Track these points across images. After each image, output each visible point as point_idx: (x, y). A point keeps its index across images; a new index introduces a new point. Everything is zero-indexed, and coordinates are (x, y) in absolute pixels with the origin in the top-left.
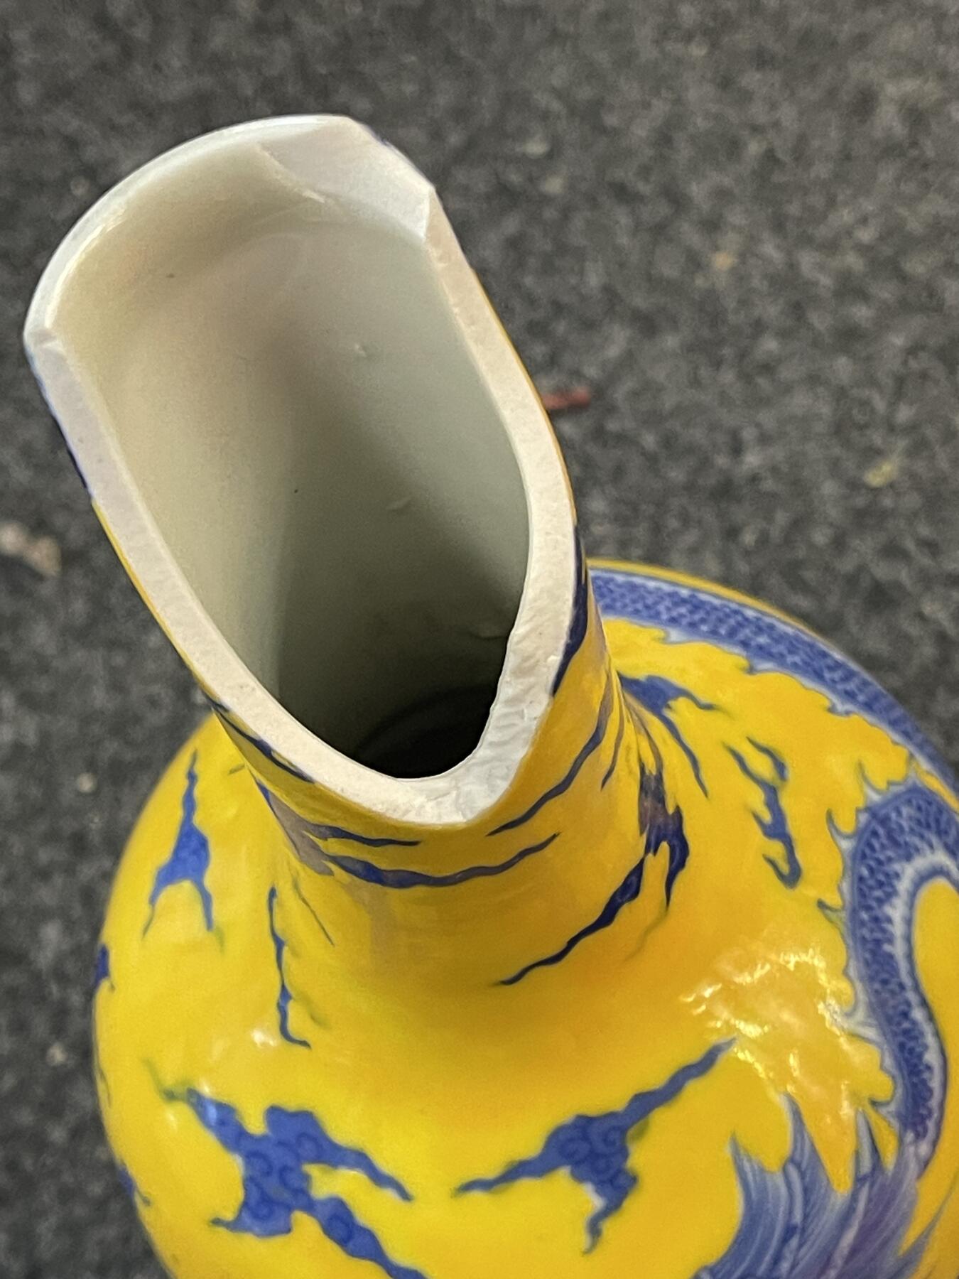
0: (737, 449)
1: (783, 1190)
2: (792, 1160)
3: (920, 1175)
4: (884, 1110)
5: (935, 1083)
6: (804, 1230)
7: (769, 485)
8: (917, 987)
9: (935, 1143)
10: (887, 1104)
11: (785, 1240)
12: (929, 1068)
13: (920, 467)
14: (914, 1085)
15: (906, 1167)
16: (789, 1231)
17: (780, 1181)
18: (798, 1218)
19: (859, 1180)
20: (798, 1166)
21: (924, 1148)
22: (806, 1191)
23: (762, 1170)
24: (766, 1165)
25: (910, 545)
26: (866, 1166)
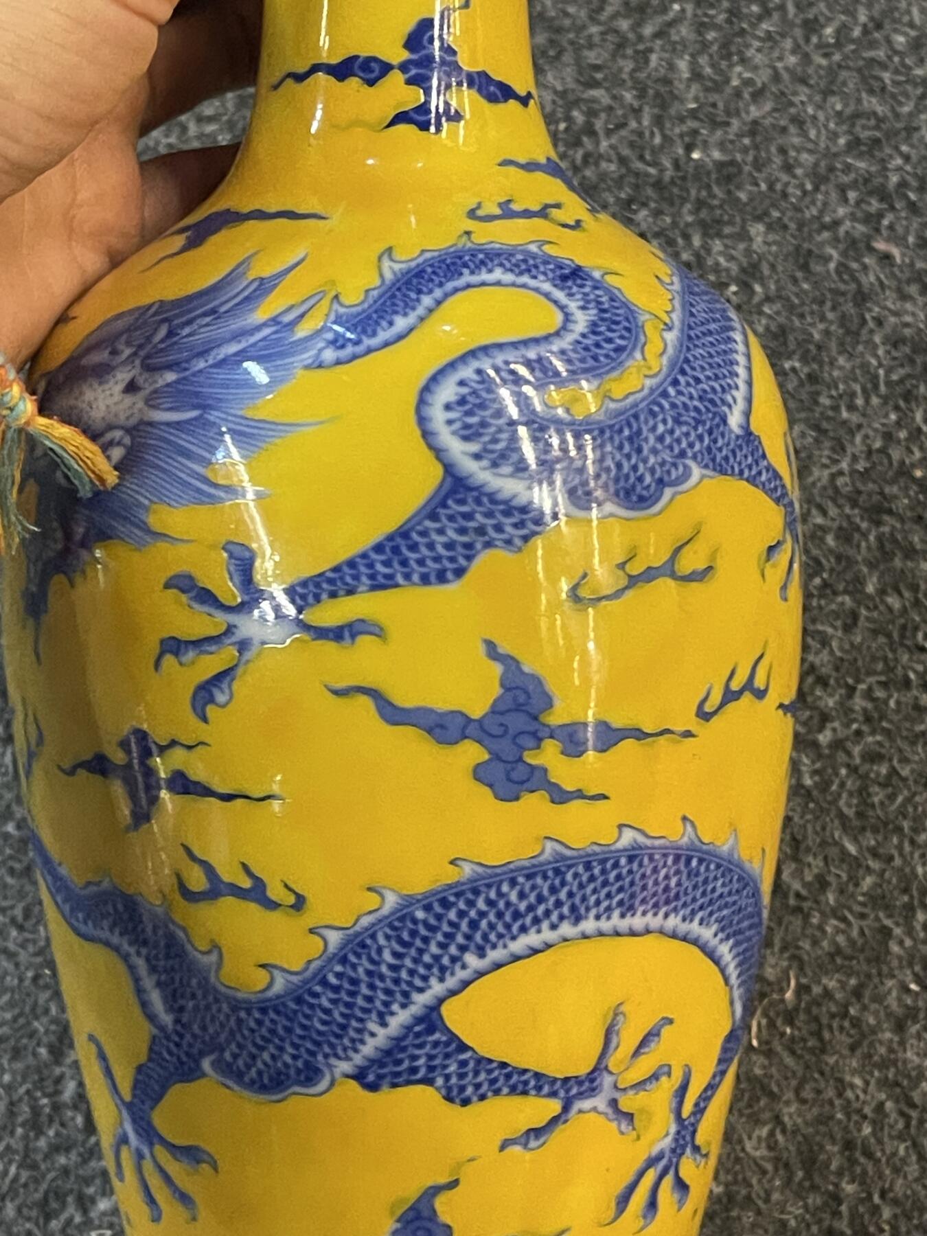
1: (238, 290)
2: (262, 279)
3: (307, 367)
4: (336, 306)
5: (383, 336)
6: (219, 318)
8: (447, 296)
9: (338, 362)
10: (342, 305)
11: (205, 314)
12: (391, 323)
14: (369, 317)
15: (306, 350)
16: (213, 311)
17: (245, 283)
19: (274, 320)
20: (261, 284)
21: (329, 355)
22: (247, 299)
24: (250, 272)
26: (287, 318)
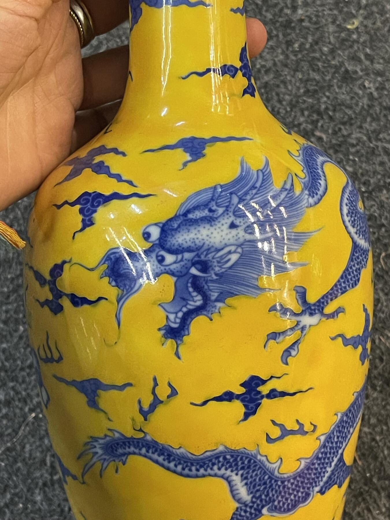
0: (294, 8)
1: (255, 176)
2: (261, 170)
3: (308, 207)
4: (299, 179)
5: (321, 189)
7: (306, 24)
9: (316, 203)
10: (302, 179)
11: (251, 189)
12: (320, 184)
13: (369, 23)
14: (313, 183)
15: (303, 200)
17: (255, 173)
18: (258, 185)
19: (283, 189)
20: (263, 173)
21: (311, 200)
22: (264, 180)
23: (250, 168)
24: (252, 168)
25: (363, 57)
26: (288, 187)
